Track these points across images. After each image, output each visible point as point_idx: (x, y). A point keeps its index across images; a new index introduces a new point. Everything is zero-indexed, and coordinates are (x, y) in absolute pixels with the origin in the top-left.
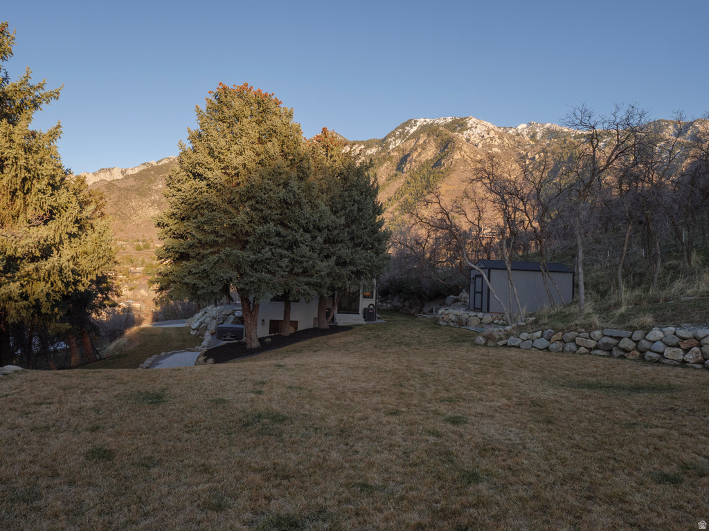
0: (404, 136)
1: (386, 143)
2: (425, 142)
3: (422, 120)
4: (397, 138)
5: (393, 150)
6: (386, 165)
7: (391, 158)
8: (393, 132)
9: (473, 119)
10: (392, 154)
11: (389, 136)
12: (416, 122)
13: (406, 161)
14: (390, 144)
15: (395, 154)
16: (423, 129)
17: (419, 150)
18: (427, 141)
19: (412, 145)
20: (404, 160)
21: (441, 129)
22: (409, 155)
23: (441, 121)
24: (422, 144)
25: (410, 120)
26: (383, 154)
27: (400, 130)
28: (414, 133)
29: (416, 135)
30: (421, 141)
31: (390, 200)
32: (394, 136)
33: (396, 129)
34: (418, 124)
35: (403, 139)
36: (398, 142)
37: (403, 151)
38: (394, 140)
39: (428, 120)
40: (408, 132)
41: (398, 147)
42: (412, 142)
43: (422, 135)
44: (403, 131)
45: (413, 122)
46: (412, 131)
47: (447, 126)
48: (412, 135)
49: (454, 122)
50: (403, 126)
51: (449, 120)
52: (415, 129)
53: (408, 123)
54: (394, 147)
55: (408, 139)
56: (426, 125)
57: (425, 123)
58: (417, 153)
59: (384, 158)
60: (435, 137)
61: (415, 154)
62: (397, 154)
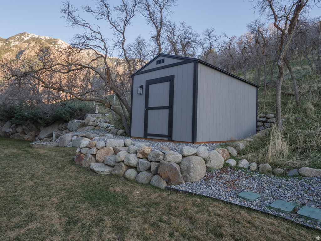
0: (20, 40)
1: (8, 42)
2: (33, 46)
3: (32, 34)
4: (16, 41)
5: (13, 46)
6: (8, 53)
7: (12, 51)
9: (61, 41)
10: (13, 48)
11: (11, 38)
12: (28, 34)
13: (22, 54)
14: (11, 43)
15: (15, 49)
16: (33, 39)
17: (30, 49)
18: (35, 46)
19: (26, 46)
20: (21, 53)
21: (43, 41)
22: (24, 51)
23: (43, 38)
24: (32, 47)
26: (6, 47)
28: (27, 40)
29: (28, 41)
30: (31, 45)
32: (15, 39)
33: (15, 36)
34: (30, 36)
35: (20, 42)
36: (17, 43)
37: (20, 48)
39: (36, 35)
40: (23, 39)
41: (17, 45)
42: (26, 45)
45: (26, 34)
47: (46, 41)
48: (26, 41)
49: (50, 40)
51: (48, 38)
53: (23, 34)
54: (14, 45)
55: (23, 43)
56: (35, 38)
57: (34, 37)
58: (29, 51)
59: (7, 50)
61: (28, 51)
62: (16, 49)
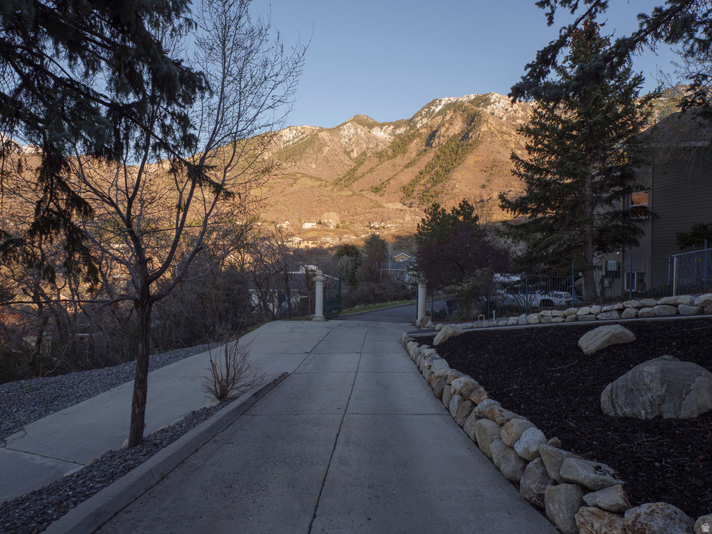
8: (420, 112)
25: (435, 100)
27: (426, 110)
31: (421, 174)
38: (421, 119)
43: (448, 111)
44: (429, 111)
46: (437, 110)
50: (429, 106)
52: (440, 107)
60: (461, 112)
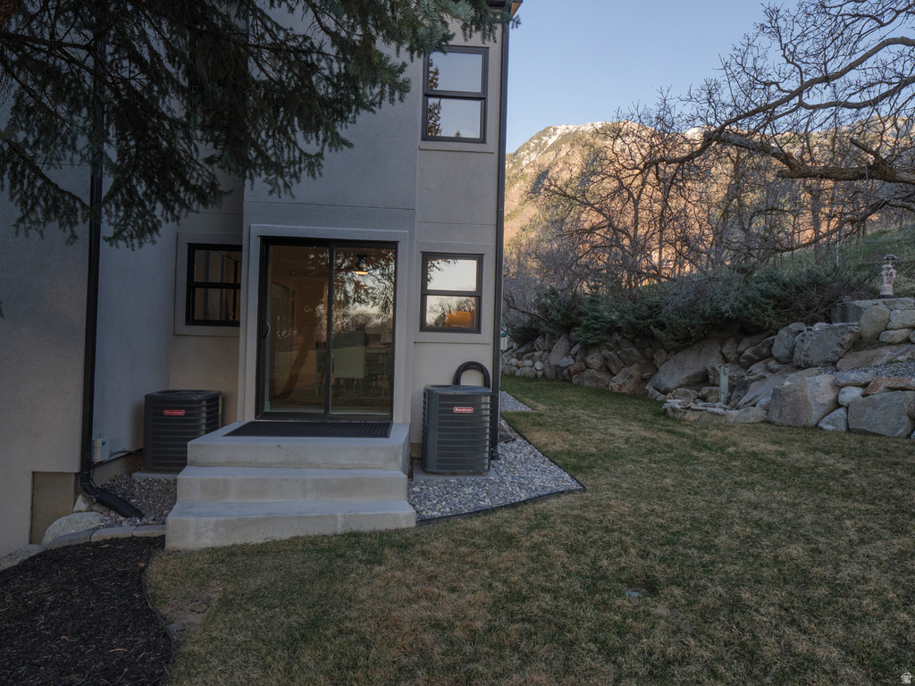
0: (540, 148)
1: (518, 158)
2: (567, 154)
3: (564, 127)
4: (532, 151)
5: (527, 166)
6: (518, 185)
7: (524, 177)
8: (527, 144)
9: (630, 123)
10: (526, 171)
11: (521, 149)
12: (555, 129)
13: (544, 179)
14: (523, 159)
15: (530, 171)
16: (565, 138)
17: (561, 165)
18: (570, 153)
19: (552, 159)
20: (541, 178)
21: (587, 137)
22: (547, 172)
23: (588, 127)
24: (564, 157)
25: (548, 128)
26: (514, 171)
27: (536, 141)
28: (553, 144)
29: (556, 147)
30: (563, 154)
31: (524, 230)
32: (529, 149)
33: (530, 140)
34: (559, 132)
35: (539, 152)
36: (534, 156)
37: (540, 166)
38: (528, 154)
39: (571, 127)
40: (546, 143)
41: (534, 162)
42: (551, 155)
43: (563, 145)
44: (540, 143)
45: (552, 130)
46: (551, 142)
47: (595, 133)
48: (550, 147)
49: (604, 128)
50: (539, 136)
51: (599, 125)
52: (554, 139)
53: (545, 132)
54: (528, 162)
55: (546, 152)
56: (569, 134)
57: (567, 131)
58: (558, 169)
60: (581, 147)
61: (555, 171)
62: (533, 171)
